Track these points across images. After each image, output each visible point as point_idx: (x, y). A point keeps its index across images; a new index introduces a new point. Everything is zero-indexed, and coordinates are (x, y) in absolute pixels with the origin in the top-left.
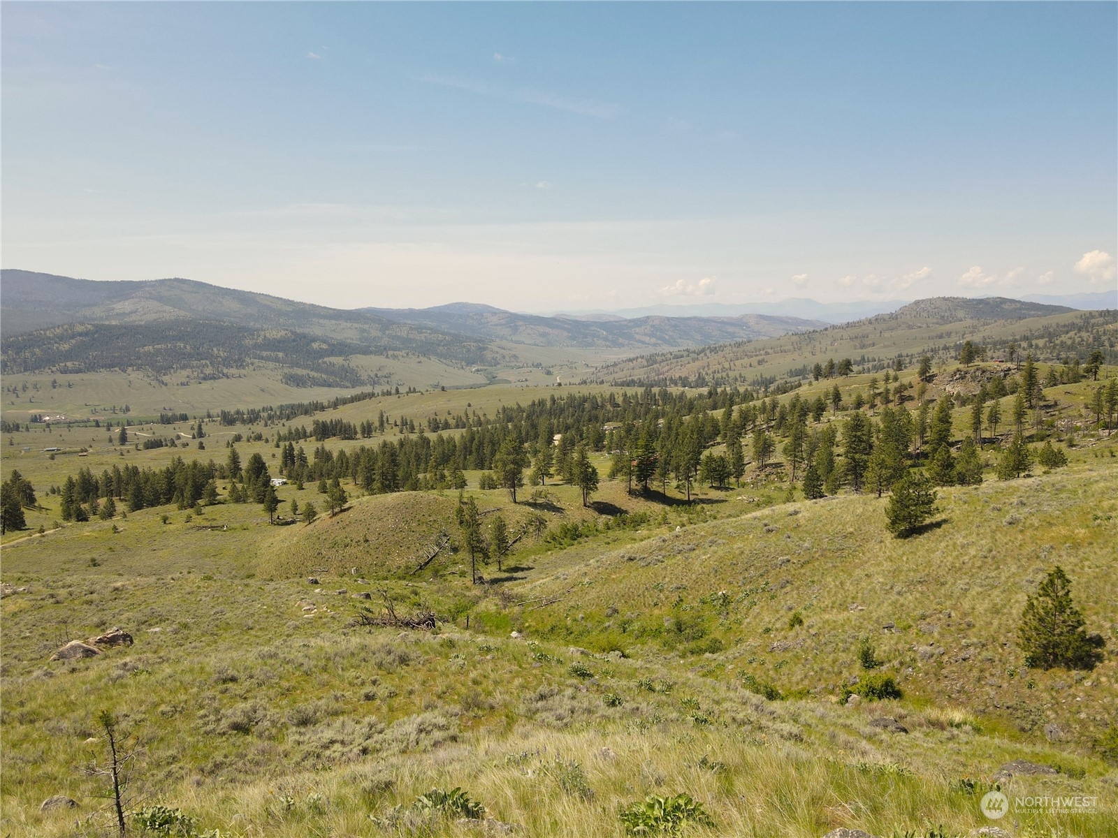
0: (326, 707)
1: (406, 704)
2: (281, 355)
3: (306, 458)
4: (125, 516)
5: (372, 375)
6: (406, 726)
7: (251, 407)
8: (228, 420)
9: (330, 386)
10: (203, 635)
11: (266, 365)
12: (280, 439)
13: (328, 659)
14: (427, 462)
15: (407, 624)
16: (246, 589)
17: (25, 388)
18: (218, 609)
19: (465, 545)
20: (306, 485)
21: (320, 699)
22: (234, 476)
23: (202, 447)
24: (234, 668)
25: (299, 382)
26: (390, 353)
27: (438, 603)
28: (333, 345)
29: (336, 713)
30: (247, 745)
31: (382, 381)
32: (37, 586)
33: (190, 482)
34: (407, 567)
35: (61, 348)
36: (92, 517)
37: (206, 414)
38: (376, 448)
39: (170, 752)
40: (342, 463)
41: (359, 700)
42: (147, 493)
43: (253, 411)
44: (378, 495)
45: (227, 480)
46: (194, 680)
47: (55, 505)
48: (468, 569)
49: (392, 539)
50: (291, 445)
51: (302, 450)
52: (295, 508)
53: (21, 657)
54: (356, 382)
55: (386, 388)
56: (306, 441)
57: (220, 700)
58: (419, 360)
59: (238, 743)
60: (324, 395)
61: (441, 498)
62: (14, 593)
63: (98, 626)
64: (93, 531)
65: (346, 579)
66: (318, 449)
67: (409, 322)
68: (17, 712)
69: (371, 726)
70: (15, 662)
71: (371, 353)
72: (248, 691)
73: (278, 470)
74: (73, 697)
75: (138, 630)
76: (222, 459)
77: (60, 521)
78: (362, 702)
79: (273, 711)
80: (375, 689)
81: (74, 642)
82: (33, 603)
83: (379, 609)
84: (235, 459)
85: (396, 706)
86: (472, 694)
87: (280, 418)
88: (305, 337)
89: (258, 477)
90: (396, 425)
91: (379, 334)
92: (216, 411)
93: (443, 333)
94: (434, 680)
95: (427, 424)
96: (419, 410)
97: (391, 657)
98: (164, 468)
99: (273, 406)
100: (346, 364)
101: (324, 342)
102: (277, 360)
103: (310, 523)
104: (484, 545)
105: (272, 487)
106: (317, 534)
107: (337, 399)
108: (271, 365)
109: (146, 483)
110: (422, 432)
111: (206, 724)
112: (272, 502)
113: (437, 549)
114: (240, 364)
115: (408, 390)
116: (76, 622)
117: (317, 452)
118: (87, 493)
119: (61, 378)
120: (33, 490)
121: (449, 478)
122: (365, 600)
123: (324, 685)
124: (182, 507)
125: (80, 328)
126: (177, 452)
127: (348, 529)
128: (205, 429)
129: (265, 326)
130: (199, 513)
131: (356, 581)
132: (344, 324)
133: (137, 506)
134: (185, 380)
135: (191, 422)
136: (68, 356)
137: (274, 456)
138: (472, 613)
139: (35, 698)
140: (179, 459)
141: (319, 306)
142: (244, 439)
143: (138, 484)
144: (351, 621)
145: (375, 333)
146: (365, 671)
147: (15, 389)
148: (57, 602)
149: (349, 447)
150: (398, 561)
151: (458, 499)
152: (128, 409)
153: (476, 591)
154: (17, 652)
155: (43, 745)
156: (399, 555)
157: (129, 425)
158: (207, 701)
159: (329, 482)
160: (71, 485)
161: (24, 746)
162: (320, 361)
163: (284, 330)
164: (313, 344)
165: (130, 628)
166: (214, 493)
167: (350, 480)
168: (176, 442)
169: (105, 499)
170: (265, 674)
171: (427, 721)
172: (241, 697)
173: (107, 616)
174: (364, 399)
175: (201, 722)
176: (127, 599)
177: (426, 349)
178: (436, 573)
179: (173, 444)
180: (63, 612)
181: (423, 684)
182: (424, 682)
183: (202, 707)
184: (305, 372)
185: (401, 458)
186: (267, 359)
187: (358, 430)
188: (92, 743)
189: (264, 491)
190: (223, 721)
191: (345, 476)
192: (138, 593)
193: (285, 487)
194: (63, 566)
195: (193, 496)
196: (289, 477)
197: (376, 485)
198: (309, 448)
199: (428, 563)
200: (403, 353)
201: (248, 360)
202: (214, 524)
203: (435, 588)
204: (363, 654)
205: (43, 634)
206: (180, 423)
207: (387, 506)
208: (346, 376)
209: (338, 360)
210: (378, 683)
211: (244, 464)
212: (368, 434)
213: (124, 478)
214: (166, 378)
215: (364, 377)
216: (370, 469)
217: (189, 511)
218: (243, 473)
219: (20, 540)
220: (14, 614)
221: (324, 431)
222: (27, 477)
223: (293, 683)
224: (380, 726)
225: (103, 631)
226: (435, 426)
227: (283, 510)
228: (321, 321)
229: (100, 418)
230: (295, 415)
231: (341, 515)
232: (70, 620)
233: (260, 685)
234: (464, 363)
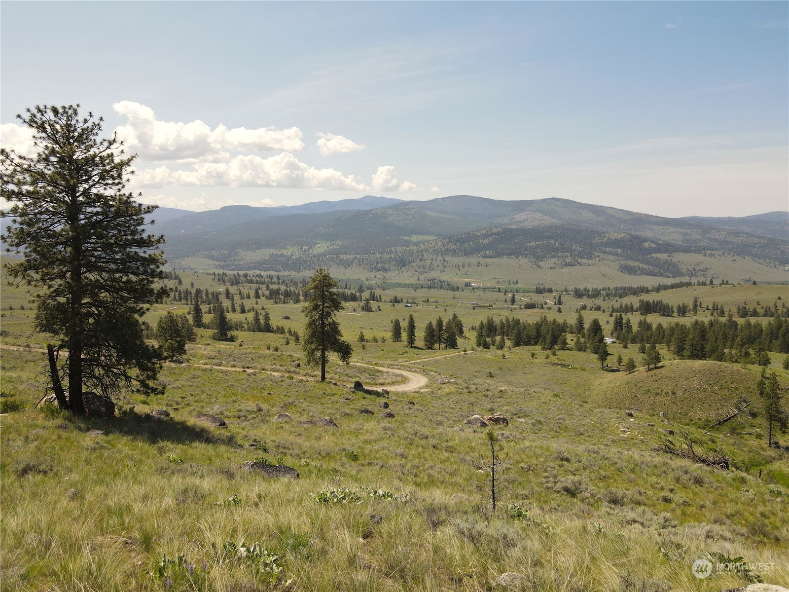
0: (631, 497)
1: (697, 513)
2: (619, 251)
3: (631, 326)
4: (510, 349)
5: (691, 269)
6: (696, 529)
7: (594, 287)
8: (579, 294)
9: (655, 275)
10: (550, 431)
11: (608, 258)
12: (613, 311)
13: (637, 465)
14: (733, 341)
15: (704, 461)
16: (581, 408)
17: (463, 266)
18: (561, 416)
19: (764, 413)
20: (629, 345)
21: (628, 490)
22: (579, 332)
23: (560, 311)
24: (568, 453)
25: (631, 271)
26: (708, 252)
27: (733, 454)
28: (661, 244)
29: (639, 503)
30: (573, 504)
31: (699, 273)
32: (460, 381)
33: (550, 333)
34: (707, 421)
35: (484, 242)
36: (492, 347)
37: (564, 289)
38: (688, 325)
39: (524, 492)
40: (659, 333)
41: (658, 500)
42: (524, 337)
43: (596, 289)
44: (687, 361)
45: (574, 335)
46: (543, 454)
47: (473, 336)
48: (764, 432)
49: (696, 396)
50: (621, 316)
51: (629, 320)
52: (620, 361)
53: (449, 418)
54: (677, 273)
55: (702, 279)
56: (632, 314)
57: (557, 470)
58: (733, 258)
59: (567, 501)
60: (649, 282)
61: (744, 371)
62: (449, 382)
63: (489, 411)
64: (492, 355)
65: (655, 418)
66: (641, 321)
67: (728, 228)
68: (445, 444)
69: (666, 520)
70: (445, 420)
71: (691, 251)
72: (576, 470)
73: (610, 333)
74: (473, 444)
75: (511, 418)
76: (572, 320)
77: (475, 347)
78: (660, 502)
79: (593, 488)
80: (672, 495)
81: (476, 416)
82: (458, 390)
83: (679, 444)
84: (580, 321)
85: (688, 512)
86: (759, 524)
87: (615, 296)
88: (638, 238)
89: (595, 335)
90: (708, 309)
91: (699, 237)
92: (571, 288)
93: (759, 237)
94: (724, 503)
95: (736, 310)
96: (730, 299)
97: (688, 476)
98: (535, 322)
99: (611, 287)
100: (669, 259)
101: (653, 242)
102: (616, 254)
103: (630, 373)
104: (783, 416)
105: (605, 343)
106: (635, 381)
107: (660, 285)
108: (612, 257)
109: (523, 330)
110: (731, 316)
111: (547, 482)
112: (604, 354)
113: (736, 411)
114: (590, 256)
115: (721, 282)
116: (479, 406)
117: (640, 323)
118: (490, 332)
119: (483, 261)
120: (462, 326)
121: (753, 356)
122: (668, 435)
123: (631, 481)
124: (544, 349)
125: (495, 230)
126: (544, 312)
127: (660, 382)
128: (563, 299)
129: (610, 230)
130: (554, 354)
131: (662, 421)
132: (670, 229)
133: (517, 344)
134: (553, 266)
135: (554, 294)
136: (487, 247)
137: (608, 322)
138: (765, 470)
139: (455, 440)
140: (545, 317)
141: (651, 216)
142: (588, 308)
143: (519, 330)
144: (656, 446)
145: (696, 236)
146: (664, 480)
147: (459, 266)
148: (470, 392)
149: (666, 322)
150: (699, 414)
151: (760, 374)
152: (517, 282)
153: (771, 453)
154: (447, 415)
155: (456, 466)
156: (701, 409)
157: (517, 292)
158: (549, 469)
159: (648, 346)
160: (482, 325)
161: (447, 464)
162: (649, 256)
163: (623, 233)
164: (644, 244)
165: (508, 416)
166: (564, 343)
167: (665, 346)
168: (544, 306)
169: (500, 337)
170: (589, 462)
171: (715, 531)
172: (571, 472)
173: (495, 406)
174: (681, 287)
175: (545, 480)
176: (507, 399)
177: (742, 250)
178: (733, 431)
179: (542, 307)
180: (473, 399)
181: (715, 503)
182: (715, 502)
183: (546, 471)
184: (636, 264)
185: (710, 335)
186: (610, 253)
187: (675, 309)
188: (481, 473)
189: (599, 346)
190: (559, 484)
191: (661, 343)
192: (513, 396)
193: (613, 345)
194: (474, 374)
195: (551, 342)
196: (618, 338)
197: (686, 353)
198: (635, 319)
199: (725, 421)
200: (720, 252)
201: (595, 253)
202: (563, 363)
203: (731, 441)
204: (664, 468)
205: (461, 408)
206: (547, 294)
207: (694, 369)
208: (669, 268)
209: (663, 256)
210: (674, 492)
211: (587, 325)
212: (683, 314)
213: (512, 325)
214: (541, 264)
215: (684, 270)
216: (682, 340)
217: (548, 352)
218: (585, 331)
219: (454, 354)
220: (448, 394)
221: (647, 308)
222: (460, 318)
223: (609, 473)
224: (674, 523)
225: (492, 414)
226: (744, 313)
227: (611, 361)
228: (652, 227)
229: (502, 287)
230: (626, 295)
231: (655, 371)
232: (475, 404)
233: (585, 468)
234: (777, 263)
